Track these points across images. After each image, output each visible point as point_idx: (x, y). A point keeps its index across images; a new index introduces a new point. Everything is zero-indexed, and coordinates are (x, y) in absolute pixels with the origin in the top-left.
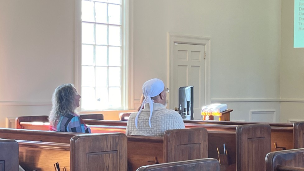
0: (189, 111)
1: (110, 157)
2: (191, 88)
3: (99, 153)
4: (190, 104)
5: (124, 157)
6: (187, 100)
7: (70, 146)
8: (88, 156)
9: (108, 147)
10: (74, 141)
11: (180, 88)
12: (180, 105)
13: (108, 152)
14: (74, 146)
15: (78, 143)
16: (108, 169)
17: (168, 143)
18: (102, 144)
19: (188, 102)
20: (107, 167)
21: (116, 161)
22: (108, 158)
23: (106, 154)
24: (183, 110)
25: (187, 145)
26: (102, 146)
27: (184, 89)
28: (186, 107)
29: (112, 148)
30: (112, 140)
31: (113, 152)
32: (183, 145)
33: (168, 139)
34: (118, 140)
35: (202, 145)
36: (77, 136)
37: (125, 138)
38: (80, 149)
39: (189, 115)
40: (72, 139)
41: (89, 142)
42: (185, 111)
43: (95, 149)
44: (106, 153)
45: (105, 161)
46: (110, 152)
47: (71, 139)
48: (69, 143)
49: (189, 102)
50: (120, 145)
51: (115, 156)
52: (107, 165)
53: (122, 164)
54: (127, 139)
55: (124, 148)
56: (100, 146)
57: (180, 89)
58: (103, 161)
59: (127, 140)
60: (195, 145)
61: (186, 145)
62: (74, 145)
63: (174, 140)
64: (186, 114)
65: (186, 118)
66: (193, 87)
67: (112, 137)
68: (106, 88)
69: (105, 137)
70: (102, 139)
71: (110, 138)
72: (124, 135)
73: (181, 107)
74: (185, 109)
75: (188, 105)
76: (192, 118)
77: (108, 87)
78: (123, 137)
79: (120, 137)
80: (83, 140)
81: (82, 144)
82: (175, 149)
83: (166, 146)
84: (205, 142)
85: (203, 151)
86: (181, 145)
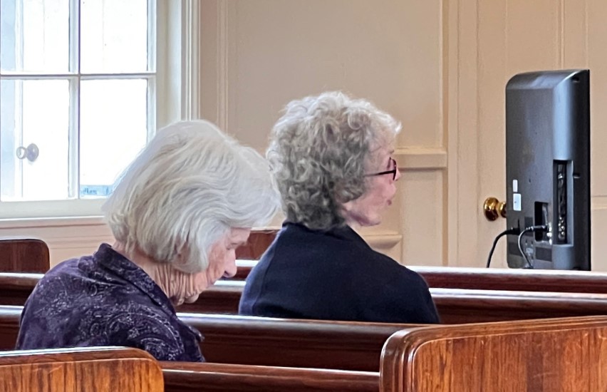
0: (565, 216)
2: (573, 78)
4: (572, 177)
6: (553, 153)
11: (517, 79)
12: (515, 183)
19: (556, 162)
24: (532, 215)
27: (535, 84)
28: (546, 193)
33: (405, 379)
39: (565, 242)
42: (540, 218)
49: (565, 163)
57: (515, 87)
59: (162, 390)
63: (438, 386)
64: (548, 239)
65: (550, 260)
66: (589, 71)
67: (70, 373)
68: (65, 83)
69: (32, 368)
70: (14, 379)
71: (63, 378)
72: (141, 362)
73: (518, 193)
74: (544, 209)
75: (556, 180)
76: (581, 259)
77: (77, 78)
78: (136, 368)
79: (120, 370)
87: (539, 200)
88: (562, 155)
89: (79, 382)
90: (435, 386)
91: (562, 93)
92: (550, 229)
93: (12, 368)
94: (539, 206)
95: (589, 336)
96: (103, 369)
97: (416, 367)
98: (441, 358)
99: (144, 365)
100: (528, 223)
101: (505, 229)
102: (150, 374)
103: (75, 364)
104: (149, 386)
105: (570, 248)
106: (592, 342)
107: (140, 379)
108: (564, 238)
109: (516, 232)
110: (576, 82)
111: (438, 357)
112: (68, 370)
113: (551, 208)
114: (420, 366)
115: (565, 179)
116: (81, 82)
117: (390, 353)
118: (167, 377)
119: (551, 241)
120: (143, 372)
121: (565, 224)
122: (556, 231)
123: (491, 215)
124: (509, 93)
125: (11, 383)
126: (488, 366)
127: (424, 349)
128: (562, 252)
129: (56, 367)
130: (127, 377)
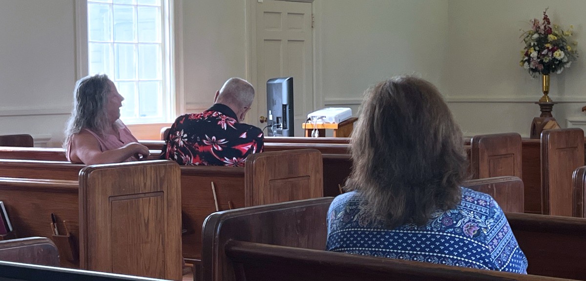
0: (286, 121)
1: (151, 203)
3: (131, 196)
4: (288, 109)
5: (175, 204)
6: (282, 102)
7: (78, 184)
8: (112, 202)
9: (147, 185)
10: (85, 177)
11: (270, 80)
12: (270, 111)
13: (147, 195)
14: (86, 185)
15: (93, 179)
16: (147, 225)
17: (252, 176)
18: (136, 180)
19: (283, 105)
20: (146, 222)
21: (162, 209)
22: (148, 204)
23: (142, 198)
24: (276, 121)
25: (286, 180)
26: (135, 183)
27: (276, 82)
28: (280, 114)
29: (154, 187)
30: (152, 174)
31: (155, 194)
32: (279, 181)
33: (252, 169)
34: (163, 172)
35: (313, 178)
36: (91, 168)
37: (177, 168)
38: (97, 190)
39: (286, 129)
40: (83, 173)
41: (112, 177)
42: (278, 122)
43: (124, 190)
44: (143, 195)
45: (141, 210)
46: (149, 195)
47: (81, 173)
48: (77, 180)
49: (285, 105)
50: (167, 183)
51: (159, 201)
52: (146, 218)
53: (173, 215)
54: (180, 170)
55: (175, 187)
56: (132, 184)
57: (269, 83)
58: (139, 210)
59: (180, 174)
60: (300, 179)
61: (284, 180)
62: (86, 182)
63: (262, 171)
64: (281, 128)
65: (282, 134)
66: (293, 78)
67: (153, 168)
69: (141, 167)
71: (150, 170)
73: (271, 114)
75: (283, 111)
76: (291, 133)
78: (173, 167)
79: (168, 167)
80: (102, 174)
81: (100, 180)
82: (264, 187)
83: (250, 183)
84: (318, 175)
85: (314, 191)
86: (276, 181)
87: (278, 116)
88: (285, 102)
89: (155, 171)
91: (285, 84)
92: (281, 125)
94: (278, 118)
96: (162, 168)
98: (263, 162)
99: (175, 167)
100: (274, 123)
101: (267, 125)
103: (154, 166)
104: (176, 172)
105: (288, 130)
107: (174, 170)
108: (286, 127)
109: (271, 126)
110: (289, 81)
113: (281, 119)
114: (257, 165)
115: (286, 109)
121: (286, 123)
122: (283, 126)
123: (262, 122)
124: (267, 84)
125: (134, 172)
126: (277, 165)
128: (285, 131)
129: (148, 167)
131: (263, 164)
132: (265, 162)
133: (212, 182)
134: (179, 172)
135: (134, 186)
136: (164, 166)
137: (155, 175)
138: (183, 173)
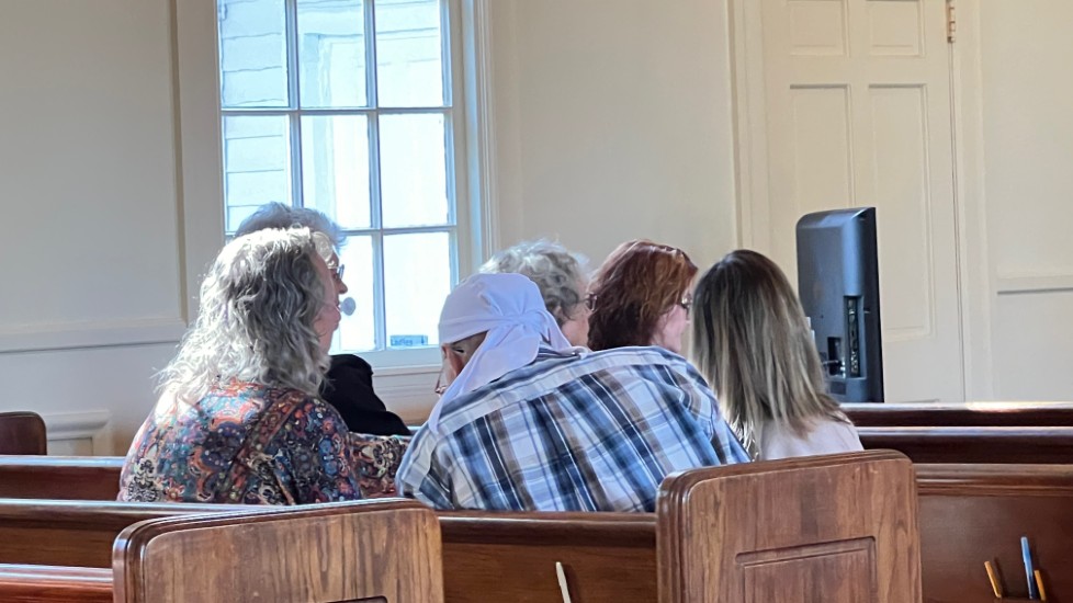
0: (857, 350)
2: (861, 216)
4: (862, 313)
6: (843, 290)
7: (112, 580)
9: (331, 580)
10: (132, 555)
11: (806, 219)
15: (158, 560)
17: (681, 541)
18: (294, 565)
19: (848, 298)
24: (826, 349)
25: (796, 554)
26: (293, 577)
27: (824, 224)
28: (838, 329)
29: (354, 584)
30: (348, 541)
32: (771, 556)
33: (680, 519)
34: (384, 534)
35: (884, 547)
38: (169, 598)
39: (859, 375)
40: (125, 541)
41: (217, 554)
42: (833, 353)
43: (256, 594)
47: (120, 543)
48: (107, 565)
49: (855, 299)
50: (398, 569)
54: (438, 531)
55: (424, 582)
56: (284, 574)
57: (805, 227)
59: (439, 538)
60: (842, 545)
61: (787, 555)
62: (135, 571)
63: (713, 525)
64: (841, 373)
65: (844, 392)
66: (874, 209)
67: (348, 526)
68: (368, 239)
69: (310, 522)
70: (293, 534)
71: (340, 531)
72: (417, 512)
74: (837, 344)
75: (848, 316)
76: (875, 391)
77: (379, 235)
78: (414, 519)
79: (397, 521)
80: (184, 544)
81: (179, 565)
82: (721, 578)
83: (674, 564)
84: (901, 532)
85: (891, 585)
86: (760, 555)
87: (832, 335)
88: (852, 292)
89: (356, 534)
90: (710, 524)
91: (850, 228)
92: (844, 364)
93: (290, 523)
94: (832, 341)
95: (861, 470)
96: (380, 522)
97: (691, 507)
98: (715, 497)
99: (420, 515)
102: (427, 523)
103: (352, 517)
104: (426, 535)
105: (862, 381)
106: (864, 475)
107: (417, 529)
108: (856, 372)
110: (862, 219)
111: (712, 497)
112: (346, 523)
113: (843, 343)
114: (694, 506)
115: (856, 315)
116: (385, 237)
117: (665, 494)
118: (445, 527)
119: (844, 375)
120: (420, 521)
121: (858, 358)
122: (849, 365)
124: (800, 233)
125: (289, 537)
126: (762, 504)
127: (698, 488)
128: (855, 385)
129: (333, 520)
130: (403, 529)
131: (717, 504)
132: (722, 496)
133: (558, 564)
134: (435, 536)
135: (288, 580)
136: (384, 514)
137: (358, 549)
138: (451, 534)
